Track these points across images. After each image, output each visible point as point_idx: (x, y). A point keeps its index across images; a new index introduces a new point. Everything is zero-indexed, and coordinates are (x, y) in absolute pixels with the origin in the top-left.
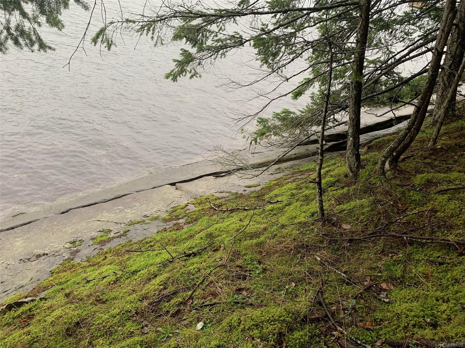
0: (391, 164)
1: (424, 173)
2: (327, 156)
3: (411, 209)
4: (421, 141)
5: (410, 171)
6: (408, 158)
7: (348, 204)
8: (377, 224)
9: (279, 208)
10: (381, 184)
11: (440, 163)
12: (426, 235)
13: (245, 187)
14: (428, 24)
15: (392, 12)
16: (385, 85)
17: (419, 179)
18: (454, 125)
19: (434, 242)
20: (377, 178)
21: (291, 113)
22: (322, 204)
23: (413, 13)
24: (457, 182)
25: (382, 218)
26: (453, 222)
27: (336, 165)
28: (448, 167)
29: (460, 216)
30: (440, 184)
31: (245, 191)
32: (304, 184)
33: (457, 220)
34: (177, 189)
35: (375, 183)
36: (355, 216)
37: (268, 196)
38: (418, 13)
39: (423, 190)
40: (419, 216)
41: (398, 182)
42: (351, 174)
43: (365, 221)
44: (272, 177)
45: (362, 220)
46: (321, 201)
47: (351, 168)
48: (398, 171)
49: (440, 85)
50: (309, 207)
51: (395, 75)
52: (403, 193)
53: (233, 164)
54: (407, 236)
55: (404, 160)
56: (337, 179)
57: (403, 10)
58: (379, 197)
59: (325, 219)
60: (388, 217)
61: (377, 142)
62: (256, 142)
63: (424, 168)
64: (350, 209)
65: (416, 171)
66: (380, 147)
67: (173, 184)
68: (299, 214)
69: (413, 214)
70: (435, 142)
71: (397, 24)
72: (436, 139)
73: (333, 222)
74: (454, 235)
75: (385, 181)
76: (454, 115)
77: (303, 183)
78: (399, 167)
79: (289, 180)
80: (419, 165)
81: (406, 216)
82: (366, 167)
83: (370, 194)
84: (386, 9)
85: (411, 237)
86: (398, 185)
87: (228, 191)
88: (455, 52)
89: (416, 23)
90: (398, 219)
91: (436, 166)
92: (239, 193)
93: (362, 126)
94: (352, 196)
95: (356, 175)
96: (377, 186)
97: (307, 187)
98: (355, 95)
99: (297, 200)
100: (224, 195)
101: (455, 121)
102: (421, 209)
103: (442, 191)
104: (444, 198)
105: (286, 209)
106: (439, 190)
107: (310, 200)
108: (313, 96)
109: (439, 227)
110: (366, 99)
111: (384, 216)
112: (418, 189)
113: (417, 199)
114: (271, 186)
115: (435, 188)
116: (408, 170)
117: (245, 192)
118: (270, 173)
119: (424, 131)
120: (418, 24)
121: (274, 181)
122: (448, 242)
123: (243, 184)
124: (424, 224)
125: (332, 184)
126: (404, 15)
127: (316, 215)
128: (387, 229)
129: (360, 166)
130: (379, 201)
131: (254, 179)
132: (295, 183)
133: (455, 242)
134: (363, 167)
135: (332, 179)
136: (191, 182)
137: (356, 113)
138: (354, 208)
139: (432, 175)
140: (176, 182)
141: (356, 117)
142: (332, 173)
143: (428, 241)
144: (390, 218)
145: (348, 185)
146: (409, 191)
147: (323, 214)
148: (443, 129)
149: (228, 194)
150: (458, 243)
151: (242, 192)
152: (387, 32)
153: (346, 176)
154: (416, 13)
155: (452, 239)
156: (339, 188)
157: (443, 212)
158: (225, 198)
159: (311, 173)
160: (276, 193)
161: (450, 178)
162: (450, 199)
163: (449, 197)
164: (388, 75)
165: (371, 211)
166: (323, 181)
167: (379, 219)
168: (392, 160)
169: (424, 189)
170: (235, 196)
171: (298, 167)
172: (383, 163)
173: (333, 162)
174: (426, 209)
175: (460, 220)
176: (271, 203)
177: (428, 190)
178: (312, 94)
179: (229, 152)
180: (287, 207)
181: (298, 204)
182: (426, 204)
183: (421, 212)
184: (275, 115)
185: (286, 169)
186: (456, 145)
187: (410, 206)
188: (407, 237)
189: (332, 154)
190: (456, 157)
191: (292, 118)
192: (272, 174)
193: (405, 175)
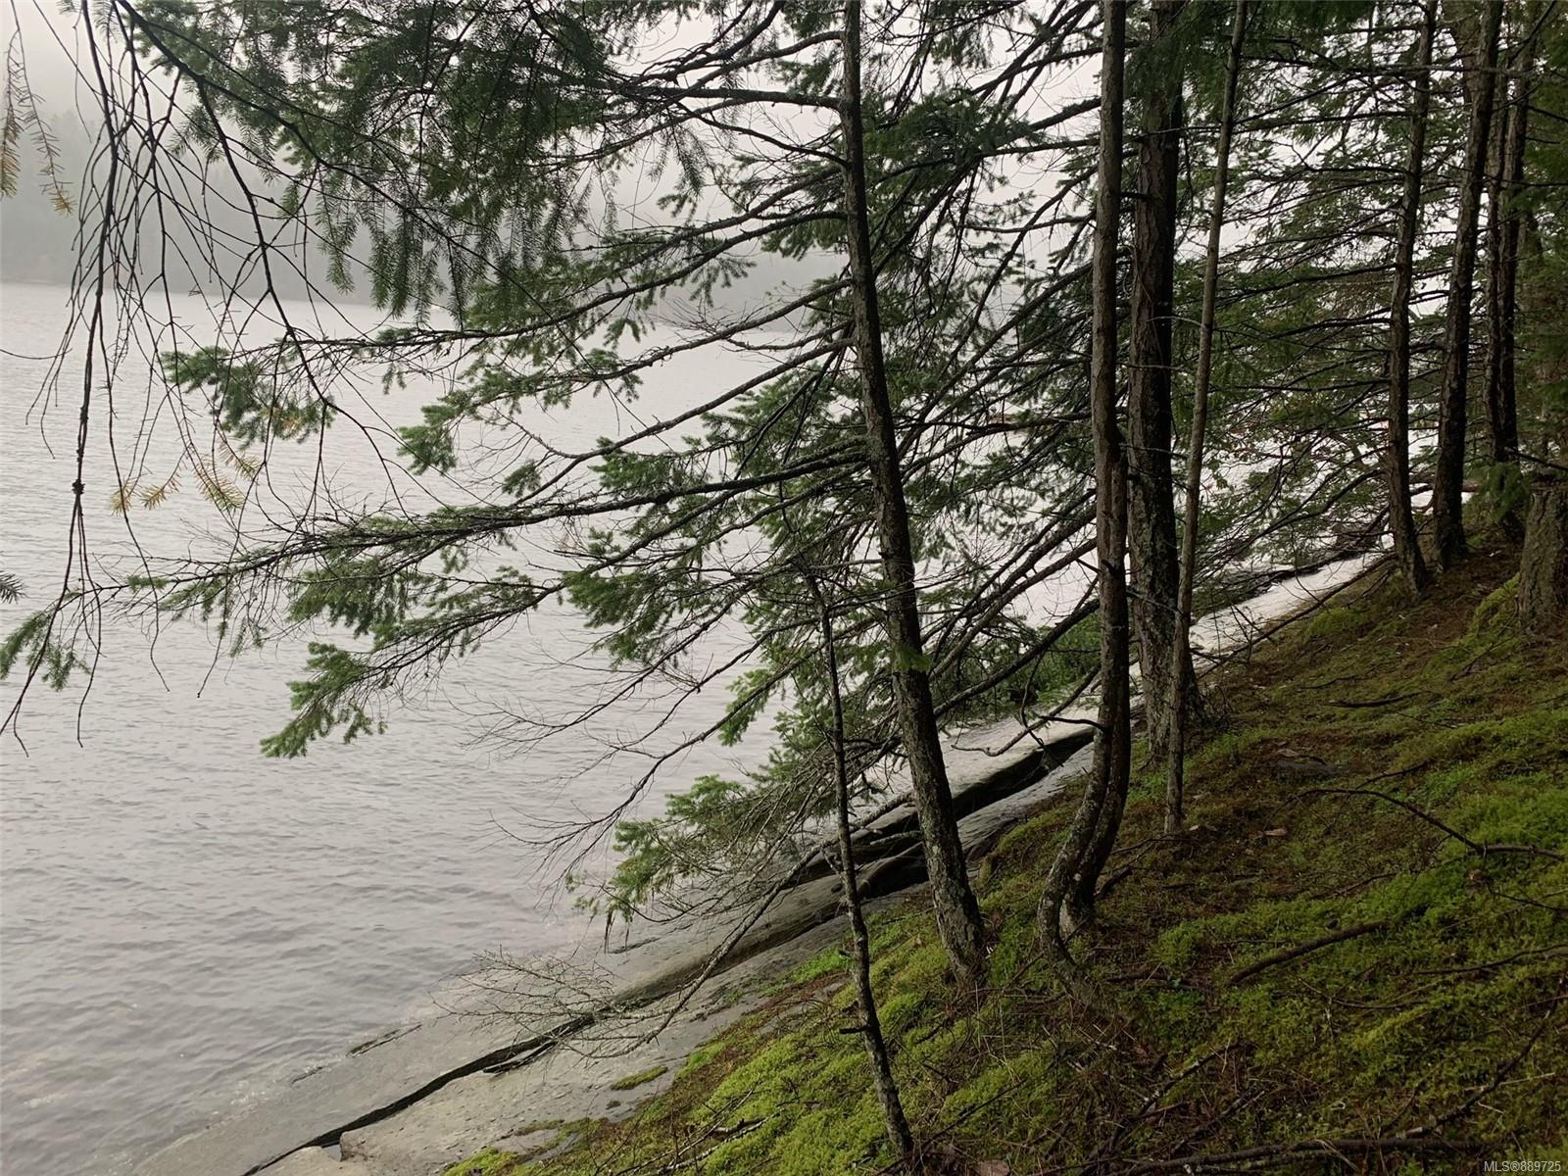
0: (1074, 915)
1: (1178, 924)
2: (873, 911)
3: (1176, 1056)
4: (1139, 818)
5: (1138, 923)
6: (1119, 879)
7: (981, 1082)
8: (1087, 1138)
9: (752, 1152)
10: (1064, 989)
11: (1212, 879)
12: (1248, 1142)
13: (614, 1088)
14: (1059, 477)
15: (956, 461)
16: (989, 656)
17: (1170, 946)
18: (1212, 751)
19: (1277, 1164)
20: (1045, 967)
21: (724, 787)
22: (897, 1104)
23: (1013, 456)
24: (1278, 935)
25: (1098, 1110)
26: (1309, 1076)
27: (910, 943)
28: (1237, 889)
29: (1322, 1049)
30: (1232, 949)
31: (616, 1104)
32: (820, 1036)
33: (1317, 1065)
34: (345, 1156)
35: (1044, 988)
36: (1011, 1121)
37: (703, 1111)
38: (1026, 453)
39: (1192, 981)
40: (1208, 1076)
41: (1112, 970)
42: (963, 970)
43: (1049, 1133)
44: (706, 1029)
45: (1037, 1132)
46: (892, 1092)
47: (957, 949)
48: (1103, 930)
49: (1140, 641)
50: (854, 1121)
51: (1009, 625)
52: (1138, 1005)
53: (558, 1010)
54: (1192, 1159)
55: (1108, 888)
56: (922, 995)
57: (984, 452)
58: (1072, 1035)
59: (918, 1158)
60: (1116, 1103)
61: (1012, 842)
62: (627, 913)
63: (1174, 904)
64: (991, 1100)
65: (1154, 920)
66: (1026, 856)
67: (329, 1139)
68: (827, 1156)
69: (1187, 1074)
70: (1179, 814)
71: (978, 488)
72: (1179, 804)
73: (947, 1162)
74: (1325, 1120)
75: (1074, 977)
76: (1206, 723)
77: (814, 1032)
78: (1102, 916)
79: (764, 1031)
80: (1156, 897)
81: (1168, 1087)
82: (1003, 935)
83: (1038, 1028)
84: (938, 456)
85: (1207, 1161)
86: (1115, 981)
87: (551, 1119)
88: (1154, 549)
89: (1028, 480)
90: (1150, 1103)
91: (1204, 893)
92: (595, 1118)
93: (954, 791)
94: (983, 1048)
95: (979, 970)
96: (1053, 997)
97: (831, 1046)
98: (913, 710)
99: (809, 1104)
100: (538, 1139)
101: (1213, 739)
102: (1203, 1051)
103: (1245, 974)
104: (1258, 996)
105: (778, 1147)
106: (1237, 973)
107: (852, 1093)
108: (784, 725)
109: (1276, 1104)
110: (946, 709)
111: (1102, 1104)
112: (1176, 983)
113: (1184, 1016)
114: (705, 1067)
115: (1224, 968)
116: (1130, 920)
117: (616, 1110)
118: (694, 1014)
119: (1139, 784)
120: (1033, 483)
121: (713, 1041)
122: (1317, 1152)
123: (603, 1080)
124: (1229, 1103)
125: (912, 1019)
126: (990, 462)
127: (884, 1147)
128: (1124, 1148)
129: (984, 938)
130: (1074, 1051)
131: (639, 1049)
132: (789, 1037)
133: (1338, 1147)
134: (994, 939)
135: (908, 999)
136: (400, 1115)
137: (930, 764)
138: (1001, 1092)
139: (1201, 923)
140: (340, 1125)
141: (933, 776)
142: (903, 977)
143: (1259, 1163)
144: (1124, 1104)
145: (965, 1009)
146: (1154, 996)
147: (908, 1142)
148: (1189, 769)
149: (552, 1134)
150: (1346, 1150)
151: (603, 1113)
152: (954, 513)
153: (949, 978)
154: (1019, 455)
155: (1325, 1138)
156: (936, 1026)
157: (1271, 1046)
158: (542, 1151)
159: (834, 987)
160: (730, 1091)
161: (1254, 925)
162: (1276, 998)
163: (1270, 990)
164: (990, 627)
165: (1058, 1092)
166: (881, 1014)
167: (1091, 1116)
168: (1076, 897)
169: (1195, 980)
170: (581, 1136)
171: (785, 972)
172: (1053, 917)
173: (894, 931)
174: (1218, 1047)
175: (1325, 1065)
176: (720, 1136)
177: (1207, 978)
178: (779, 719)
179: (536, 966)
180: (780, 1140)
181: (817, 1116)
182: (1214, 1028)
183: (1206, 1061)
184: (673, 804)
185: (746, 986)
186: (1238, 812)
187: (1170, 1047)
188: (1193, 1166)
189: (884, 901)
190: (1249, 851)
191: (734, 805)
192: (701, 1017)
193: (1126, 939)
